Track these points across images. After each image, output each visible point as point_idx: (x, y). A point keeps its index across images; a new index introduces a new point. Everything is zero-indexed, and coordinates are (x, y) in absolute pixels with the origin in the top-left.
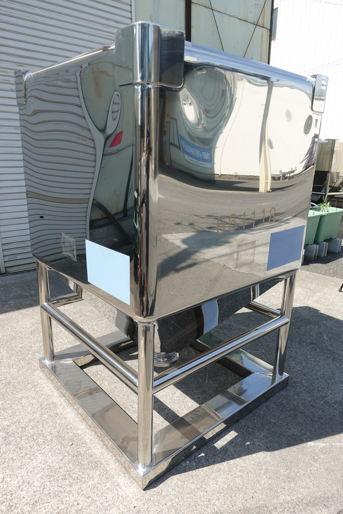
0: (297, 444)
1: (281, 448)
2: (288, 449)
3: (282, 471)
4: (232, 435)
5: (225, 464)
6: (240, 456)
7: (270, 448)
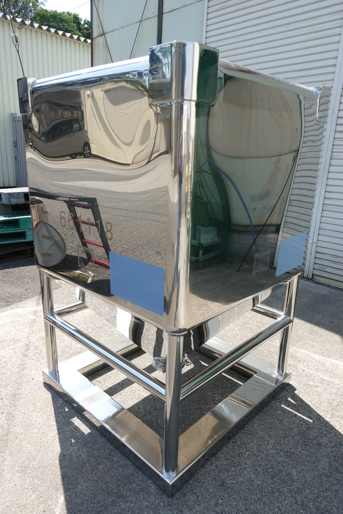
0: (64, 484)
1: (61, 467)
2: (59, 473)
3: (34, 463)
4: (86, 430)
5: (54, 423)
6: (59, 434)
7: (63, 458)
